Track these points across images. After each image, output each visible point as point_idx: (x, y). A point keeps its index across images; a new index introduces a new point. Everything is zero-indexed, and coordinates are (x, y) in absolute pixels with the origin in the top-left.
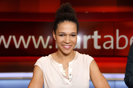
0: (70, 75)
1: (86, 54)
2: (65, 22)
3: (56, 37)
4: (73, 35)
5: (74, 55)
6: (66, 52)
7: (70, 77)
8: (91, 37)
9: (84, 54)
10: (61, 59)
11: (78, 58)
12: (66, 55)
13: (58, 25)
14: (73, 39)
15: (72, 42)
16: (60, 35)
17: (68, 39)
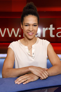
0: (33, 54)
1: (45, 39)
2: (29, 15)
3: (23, 27)
4: (35, 25)
5: (36, 40)
7: (33, 55)
8: (48, 29)
11: (39, 42)
13: (24, 18)
14: (35, 28)
15: (34, 30)
16: (26, 25)
17: (31, 28)
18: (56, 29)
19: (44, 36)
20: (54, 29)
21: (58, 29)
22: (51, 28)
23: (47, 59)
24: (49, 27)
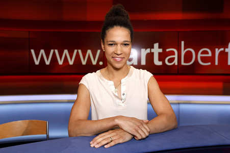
0: (123, 94)
2: (115, 27)
3: (104, 48)
4: (125, 45)
5: (128, 70)
6: (118, 65)
7: (122, 97)
8: (151, 50)
9: (141, 70)
10: (111, 75)
11: (133, 73)
12: (117, 69)
14: (126, 49)
15: (125, 53)
16: (110, 45)
17: (119, 49)
18: (164, 50)
19: (143, 63)
20: (161, 50)
21: (167, 50)
22: (156, 50)
23: (148, 103)
24: (153, 47)
